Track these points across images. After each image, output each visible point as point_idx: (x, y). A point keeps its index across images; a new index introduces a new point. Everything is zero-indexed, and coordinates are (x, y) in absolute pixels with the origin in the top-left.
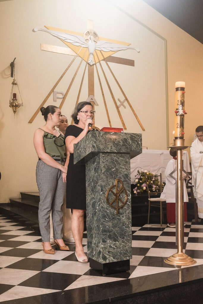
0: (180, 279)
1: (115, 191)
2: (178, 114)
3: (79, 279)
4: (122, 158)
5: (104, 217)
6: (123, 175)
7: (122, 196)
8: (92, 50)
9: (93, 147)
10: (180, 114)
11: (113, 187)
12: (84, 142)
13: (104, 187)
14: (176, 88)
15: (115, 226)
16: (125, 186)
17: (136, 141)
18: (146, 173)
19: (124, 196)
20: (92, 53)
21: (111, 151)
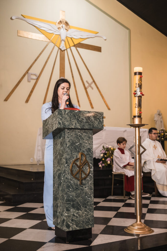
0: (139, 247)
1: (78, 163)
2: (136, 95)
3: (45, 246)
4: (85, 133)
5: (68, 187)
6: (86, 149)
7: (85, 168)
8: (63, 37)
9: (59, 123)
10: (138, 95)
11: (77, 160)
12: (51, 119)
13: (69, 159)
14: (134, 73)
15: (78, 196)
16: (87, 159)
17: (98, 119)
18: (110, 148)
19: (87, 168)
20: (64, 40)
21: (75, 128)
